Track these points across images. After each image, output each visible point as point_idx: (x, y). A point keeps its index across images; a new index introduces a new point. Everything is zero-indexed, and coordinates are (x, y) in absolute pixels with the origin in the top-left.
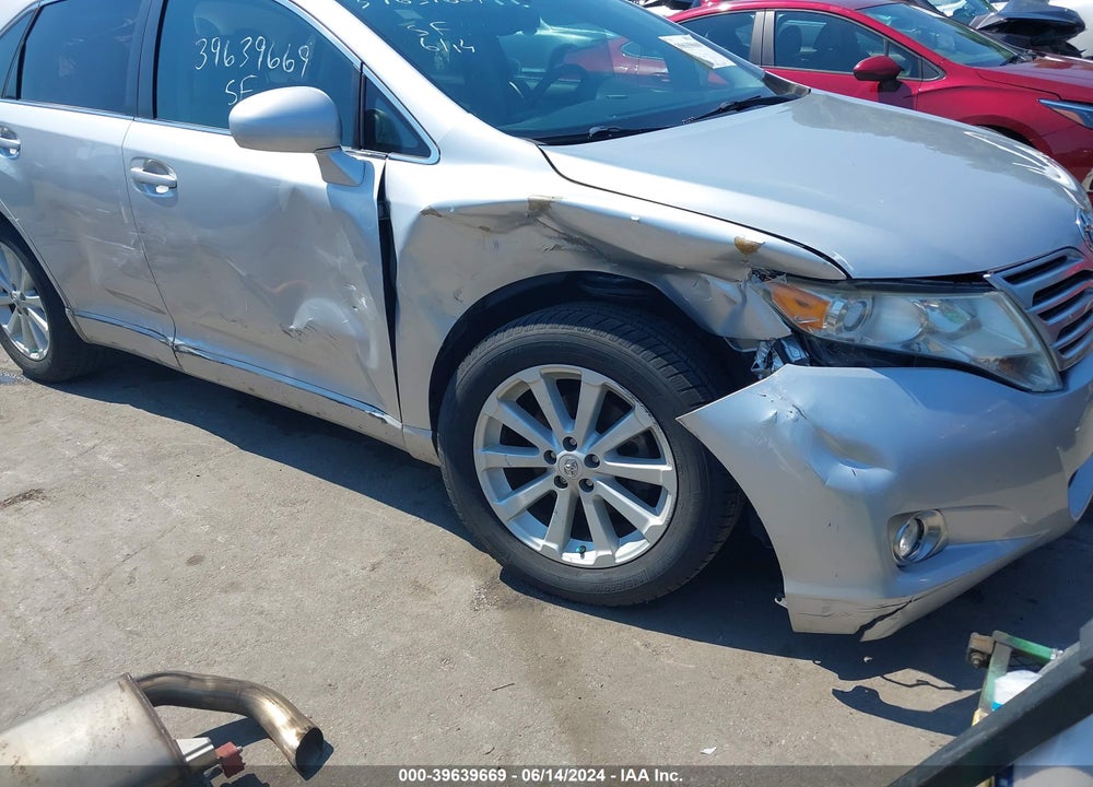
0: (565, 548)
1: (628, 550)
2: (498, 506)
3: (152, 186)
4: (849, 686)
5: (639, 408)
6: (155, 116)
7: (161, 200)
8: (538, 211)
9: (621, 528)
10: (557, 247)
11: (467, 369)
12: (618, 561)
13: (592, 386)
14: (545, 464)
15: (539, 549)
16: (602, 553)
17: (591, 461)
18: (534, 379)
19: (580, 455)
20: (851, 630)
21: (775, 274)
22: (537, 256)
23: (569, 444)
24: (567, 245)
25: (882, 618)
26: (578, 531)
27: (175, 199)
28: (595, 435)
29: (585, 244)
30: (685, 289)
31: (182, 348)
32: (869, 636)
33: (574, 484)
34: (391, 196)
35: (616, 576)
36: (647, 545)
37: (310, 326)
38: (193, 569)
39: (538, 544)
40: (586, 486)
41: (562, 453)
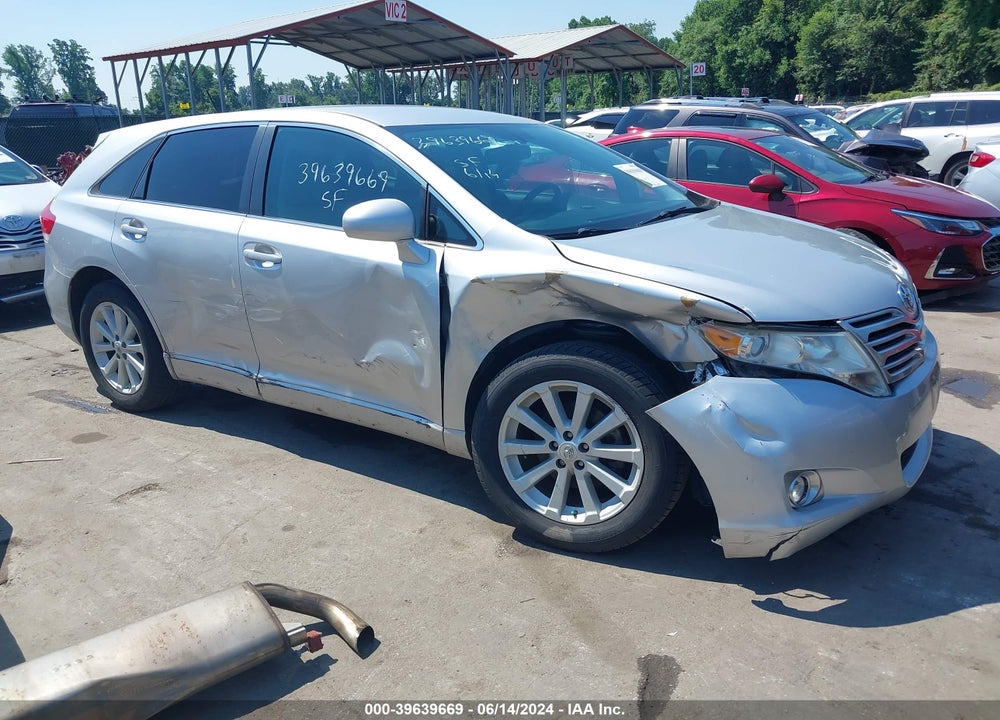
0: (563, 512)
1: (609, 511)
2: (513, 482)
3: (259, 262)
4: (763, 598)
5: (618, 409)
6: (263, 215)
7: (267, 272)
8: (552, 279)
9: (604, 495)
10: (561, 304)
11: (494, 387)
12: (602, 519)
13: (585, 394)
14: (549, 451)
15: (544, 513)
16: (589, 513)
17: (583, 448)
18: (545, 391)
19: (574, 444)
20: (764, 554)
21: (707, 320)
22: (546, 309)
23: (567, 436)
24: (569, 303)
25: (783, 542)
26: (573, 500)
27: (280, 271)
28: (585, 430)
29: (580, 301)
30: (646, 330)
31: (265, 380)
32: (776, 556)
33: (570, 465)
34: (448, 270)
35: (600, 529)
36: (623, 506)
37: (378, 360)
38: (287, 533)
39: (543, 510)
40: (579, 465)
41: (562, 443)
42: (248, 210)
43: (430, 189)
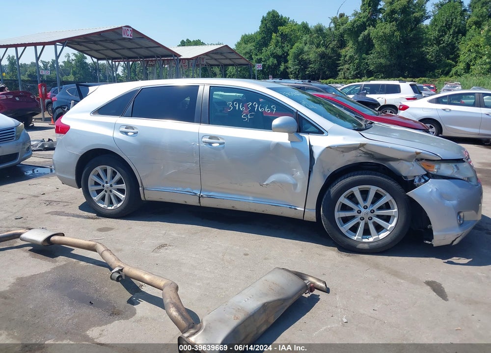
0: (363, 238)
1: (383, 235)
2: (342, 229)
3: (210, 144)
4: (446, 261)
5: (388, 195)
6: (209, 124)
7: (216, 148)
8: (362, 145)
10: (361, 156)
11: (333, 190)
12: (380, 239)
13: (373, 190)
14: (357, 214)
15: (355, 239)
16: (374, 237)
17: (372, 212)
18: (356, 191)
19: (368, 210)
20: (449, 243)
21: (422, 159)
22: (350, 158)
23: (365, 207)
24: (363, 155)
25: (458, 238)
26: (367, 232)
27: (224, 147)
29: (368, 154)
30: (393, 164)
31: (204, 196)
32: (455, 243)
33: (366, 219)
34: (312, 144)
35: (380, 242)
36: (389, 232)
37: (273, 182)
39: (355, 238)
40: (370, 219)
41: (363, 210)
42: (200, 122)
43: (298, 113)
